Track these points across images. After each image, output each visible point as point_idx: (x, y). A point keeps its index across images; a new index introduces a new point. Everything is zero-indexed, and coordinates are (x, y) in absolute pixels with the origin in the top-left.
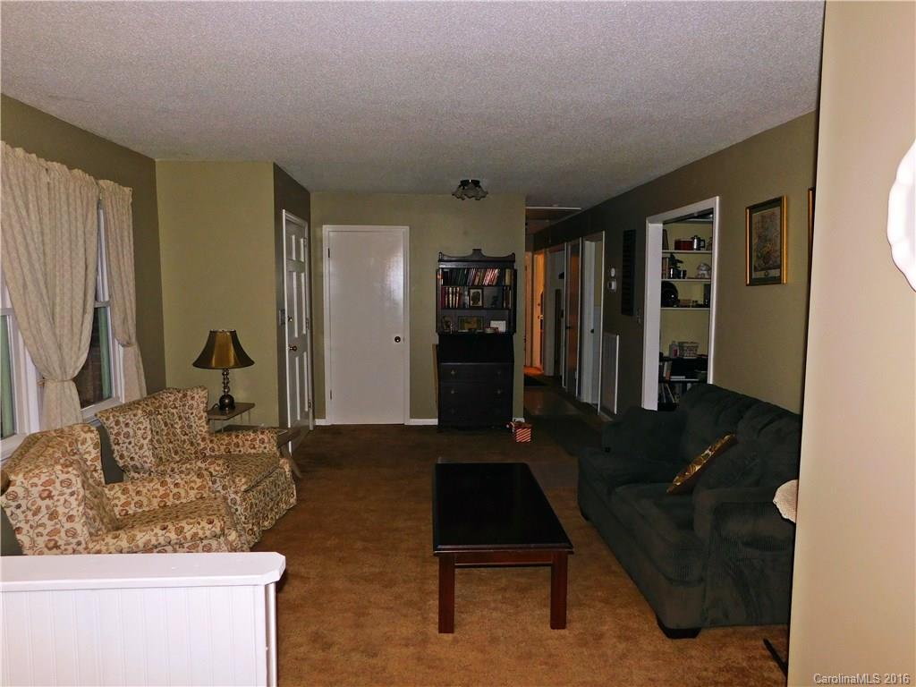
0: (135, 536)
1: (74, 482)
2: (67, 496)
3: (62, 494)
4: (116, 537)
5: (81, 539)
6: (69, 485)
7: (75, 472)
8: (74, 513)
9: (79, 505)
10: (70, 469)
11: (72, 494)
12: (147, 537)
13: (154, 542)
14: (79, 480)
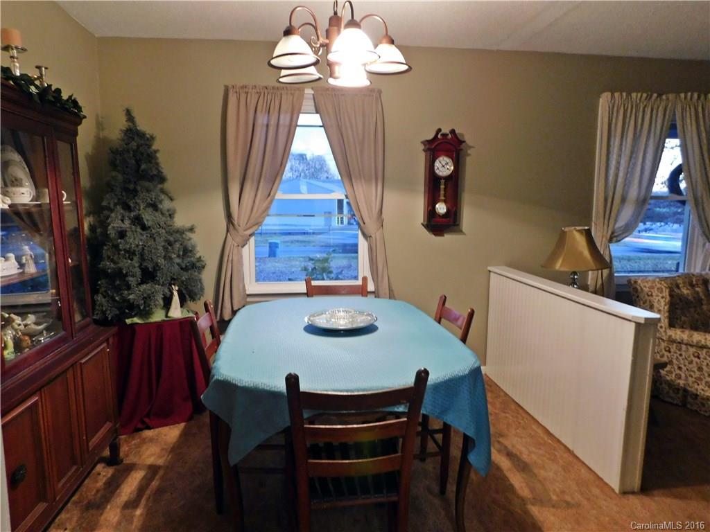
0: (693, 335)
1: (664, 290)
2: (660, 298)
3: (657, 296)
4: (683, 332)
5: (663, 325)
6: (661, 292)
7: (665, 285)
8: (662, 308)
9: (665, 305)
10: (663, 282)
11: (662, 297)
12: (700, 338)
13: (703, 342)
14: (667, 291)
